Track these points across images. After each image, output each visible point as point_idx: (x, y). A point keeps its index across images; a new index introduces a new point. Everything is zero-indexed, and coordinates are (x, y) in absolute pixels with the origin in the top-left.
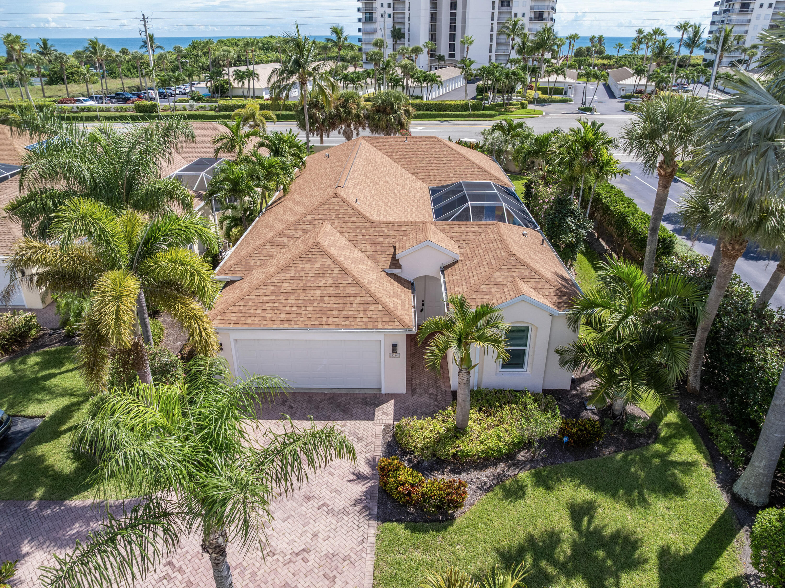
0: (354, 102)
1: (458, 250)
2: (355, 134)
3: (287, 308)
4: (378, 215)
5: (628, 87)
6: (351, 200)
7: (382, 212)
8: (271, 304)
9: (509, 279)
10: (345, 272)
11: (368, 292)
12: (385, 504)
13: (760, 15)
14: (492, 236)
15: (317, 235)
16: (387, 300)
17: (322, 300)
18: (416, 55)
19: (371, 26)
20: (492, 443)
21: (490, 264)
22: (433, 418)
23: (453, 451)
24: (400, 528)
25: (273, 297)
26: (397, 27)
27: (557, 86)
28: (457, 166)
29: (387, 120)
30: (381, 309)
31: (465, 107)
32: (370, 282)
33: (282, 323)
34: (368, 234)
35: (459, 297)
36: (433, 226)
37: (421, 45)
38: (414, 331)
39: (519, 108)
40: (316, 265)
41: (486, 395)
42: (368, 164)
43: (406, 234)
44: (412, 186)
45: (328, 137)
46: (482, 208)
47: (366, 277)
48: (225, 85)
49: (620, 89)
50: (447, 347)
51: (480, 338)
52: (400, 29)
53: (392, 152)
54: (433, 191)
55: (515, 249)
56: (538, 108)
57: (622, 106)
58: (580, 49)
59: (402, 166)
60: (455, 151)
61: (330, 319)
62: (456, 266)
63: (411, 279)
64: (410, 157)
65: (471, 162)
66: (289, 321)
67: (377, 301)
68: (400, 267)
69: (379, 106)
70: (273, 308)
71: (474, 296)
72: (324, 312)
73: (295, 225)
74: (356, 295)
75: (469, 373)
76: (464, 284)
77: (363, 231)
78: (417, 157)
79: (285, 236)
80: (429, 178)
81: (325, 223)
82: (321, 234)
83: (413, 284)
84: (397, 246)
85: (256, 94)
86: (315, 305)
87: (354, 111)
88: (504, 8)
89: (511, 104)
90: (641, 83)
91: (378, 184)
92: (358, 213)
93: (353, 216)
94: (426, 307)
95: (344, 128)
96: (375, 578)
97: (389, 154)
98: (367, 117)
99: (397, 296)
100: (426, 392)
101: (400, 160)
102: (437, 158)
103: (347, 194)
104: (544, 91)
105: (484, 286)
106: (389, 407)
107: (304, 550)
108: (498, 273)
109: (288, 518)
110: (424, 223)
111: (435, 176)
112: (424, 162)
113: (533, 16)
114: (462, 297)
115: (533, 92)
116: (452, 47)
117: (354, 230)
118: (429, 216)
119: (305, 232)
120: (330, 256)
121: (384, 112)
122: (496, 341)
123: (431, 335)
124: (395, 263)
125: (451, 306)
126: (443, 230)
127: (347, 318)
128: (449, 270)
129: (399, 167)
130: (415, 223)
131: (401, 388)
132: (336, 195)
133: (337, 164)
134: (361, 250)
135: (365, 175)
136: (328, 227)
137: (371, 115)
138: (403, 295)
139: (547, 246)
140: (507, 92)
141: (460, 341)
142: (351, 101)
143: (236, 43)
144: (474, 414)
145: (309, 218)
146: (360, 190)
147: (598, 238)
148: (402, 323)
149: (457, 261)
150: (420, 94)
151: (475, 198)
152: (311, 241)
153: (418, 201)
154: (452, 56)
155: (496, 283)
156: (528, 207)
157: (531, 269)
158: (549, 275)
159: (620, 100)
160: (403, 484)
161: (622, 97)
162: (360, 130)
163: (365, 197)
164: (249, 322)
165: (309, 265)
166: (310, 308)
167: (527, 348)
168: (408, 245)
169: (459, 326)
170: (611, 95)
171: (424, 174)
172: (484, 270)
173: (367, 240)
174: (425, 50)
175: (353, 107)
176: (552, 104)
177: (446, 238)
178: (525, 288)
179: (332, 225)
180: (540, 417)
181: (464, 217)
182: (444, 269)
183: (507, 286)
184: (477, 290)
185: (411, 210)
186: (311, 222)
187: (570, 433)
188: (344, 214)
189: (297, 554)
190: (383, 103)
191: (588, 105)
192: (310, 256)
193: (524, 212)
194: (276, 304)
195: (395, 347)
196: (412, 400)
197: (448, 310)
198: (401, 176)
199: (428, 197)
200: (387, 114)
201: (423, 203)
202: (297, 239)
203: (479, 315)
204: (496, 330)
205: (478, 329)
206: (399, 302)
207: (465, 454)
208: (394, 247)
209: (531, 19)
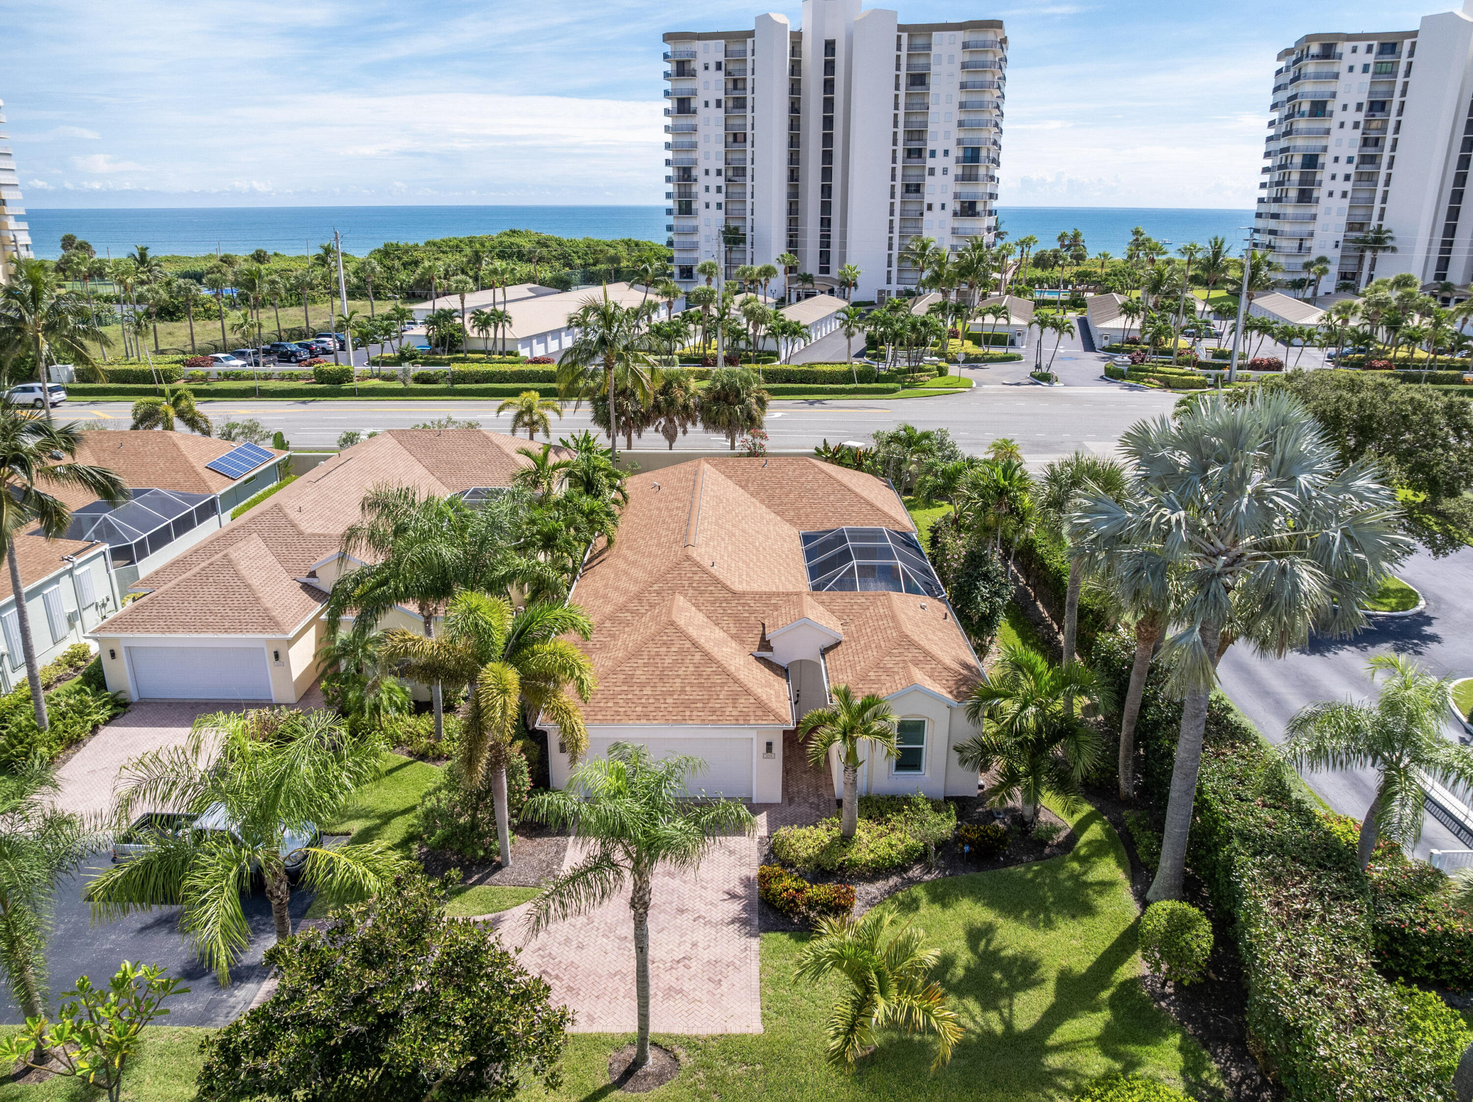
0: (680, 386)
1: (840, 627)
2: (680, 430)
3: (643, 701)
4: (740, 583)
5: (1114, 334)
6: (706, 563)
7: (744, 577)
8: (623, 696)
9: (901, 665)
10: (708, 657)
11: (736, 681)
12: (767, 915)
13: (1330, 209)
14: (882, 611)
15: (670, 611)
16: (759, 690)
17: (683, 691)
18: (767, 279)
19: (687, 222)
20: (883, 851)
21: (879, 647)
22: (816, 827)
23: (840, 860)
24: (783, 938)
25: (626, 688)
26: (733, 224)
27: (997, 332)
28: (838, 501)
29: (730, 414)
30: (752, 701)
31: (847, 377)
32: (737, 669)
33: (639, 718)
34: (730, 608)
35: (843, 687)
36: (809, 598)
37: (774, 264)
38: (792, 727)
39: (934, 376)
40: (673, 649)
41: (877, 802)
42: (718, 505)
43: (776, 607)
44: (778, 534)
45: (639, 436)
46: (873, 568)
47: (732, 662)
48: (456, 334)
49: (1101, 336)
50: (831, 741)
51: (866, 732)
52: (736, 229)
53: (747, 481)
54: (806, 539)
55: (909, 629)
56: (966, 372)
57: (1100, 367)
58: (1043, 253)
59: (762, 501)
60: (835, 479)
61: (695, 713)
62: (839, 648)
63: (784, 663)
64: (772, 488)
65: (857, 495)
66: (646, 716)
67: (748, 692)
68: (771, 649)
69: (718, 392)
70: (627, 701)
71: (860, 686)
72: (688, 705)
73: (639, 597)
74: (722, 685)
75: (855, 771)
76: (849, 670)
77: (724, 605)
78: (782, 488)
79: (628, 611)
80: (799, 519)
81: (677, 595)
82: (674, 611)
83: (787, 671)
84: (767, 624)
85: (507, 348)
86: (676, 697)
87: (681, 400)
88: (911, 195)
89: (921, 370)
90: (1134, 327)
91: (734, 535)
92: (716, 581)
93: (710, 585)
94: (801, 698)
95: (663, 423)
96: (761, 981)
97: (743, 483)
98: (702, 408)
99: (769, 685)
100: (806, 801)
101: (758, 494)
102: (810, 490)
103: (700, 555)
104: (977, 340)
105: (871, 674)
106: (762, 819)
107: (684, 958)
108: (888, 658)
109: (663, 929)
110: (798, 594)
111: (807, 516)
112: (792, 496)
113: (958, 208)
114: (847, 687)
115: (957, 342)
116: (825, 256)
117: (713, 603)
118: (802, 577)
119: (652, 606)
120: (689, 638)
121: (726, 399)
122: (884, 735)
123: (814, 729)
124: (765, 644)
125: (834, 697)
126: (822, 603)
127: (713, 711)
128: (831, 653)
129: (758, 504)
130: (788, 594)
131: (775, 795)
132: (688, 558)
133: (676, 504)
134: (722, 628)
135: (717, 524)
136: (680, 600)
137: (706, 405)
138: (776, 684)
139: (952, 621)
140: (916, 345)
141: (844, 734)
142: (675, 385)
143: (457, 246)
144: (861, 823)
145: (655, 587)
146: (714, 547)
147: (1035, 601)
148: (777, 716)
149: (840, 643)
150: (775, 349)
151: (863, 553)
152: (664, 618)
153: (787, 557)
154: (825, 270)
155: (886, 670)
156: (933, 564)
157: (927, 653)
158: (948, 661)
159: (1102, 355)
160: (787, 890)
161: (1104, 349)
162: (689, 425)
163: (722, 558)
164: (600, 717)
165: (664, 649)
166: (670, 701)
167: (924, 746)
168: (780, 623)
169: (844, 718)
170: (1089, 345)
171: (792, 513)
172: (872, 654)
173: (730, 615)
174: (780, 269)
175: (678, 393)
176: (989, 365)
177: (827, 613)
178: (919, 676)
179: (685, 596)
180: (933, 818)
181: (848, 584)
182: (825, 652)
183: (898, 673)
184: (864, 679)
185: (779, 571)
186: (658, 593)
187: (970, 839)
188: (699, 582)
189: (678, 962)
190: (723, 387)
191: (1044, 370)
192: (665, 638)
193: (926, 571)
194: (630, 696)
195: (769, 745)
196: (790, 810)
197: (831, 701)
198: (762, 518)
199: (798, 548)
200: (730, 404)
201: (793, 559)
202: (643, 615)
203: (865, 707)
204: (883, 723)
205: (864, 723)
206: (773, 692)
207: (853, 864)
208: (763, 625)
209: (955, 214)
